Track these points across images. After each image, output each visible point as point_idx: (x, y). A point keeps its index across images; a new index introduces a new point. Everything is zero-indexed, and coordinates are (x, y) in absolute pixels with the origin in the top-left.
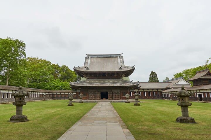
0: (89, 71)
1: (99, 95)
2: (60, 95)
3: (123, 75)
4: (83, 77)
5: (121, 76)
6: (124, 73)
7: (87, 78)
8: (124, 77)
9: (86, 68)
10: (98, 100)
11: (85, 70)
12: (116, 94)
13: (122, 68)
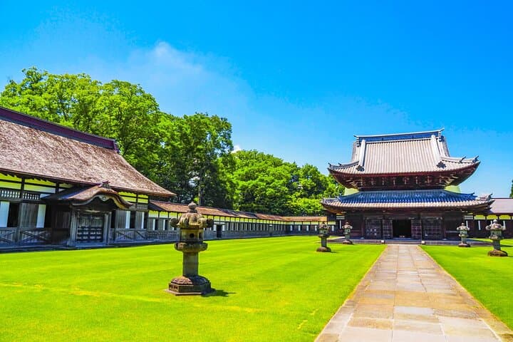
0: (363, 172)
1: (388, 228)
2: (301, 226)
3: (447, 179)
4: (350, 186)
5: (444, 182)
6: (449, 176)
7: (359, 190)
8: (450, 184)
9: (357, 166)
10: (386, 239)
11: (353, 170)
12: (431, 225)
13: (444, 162)
